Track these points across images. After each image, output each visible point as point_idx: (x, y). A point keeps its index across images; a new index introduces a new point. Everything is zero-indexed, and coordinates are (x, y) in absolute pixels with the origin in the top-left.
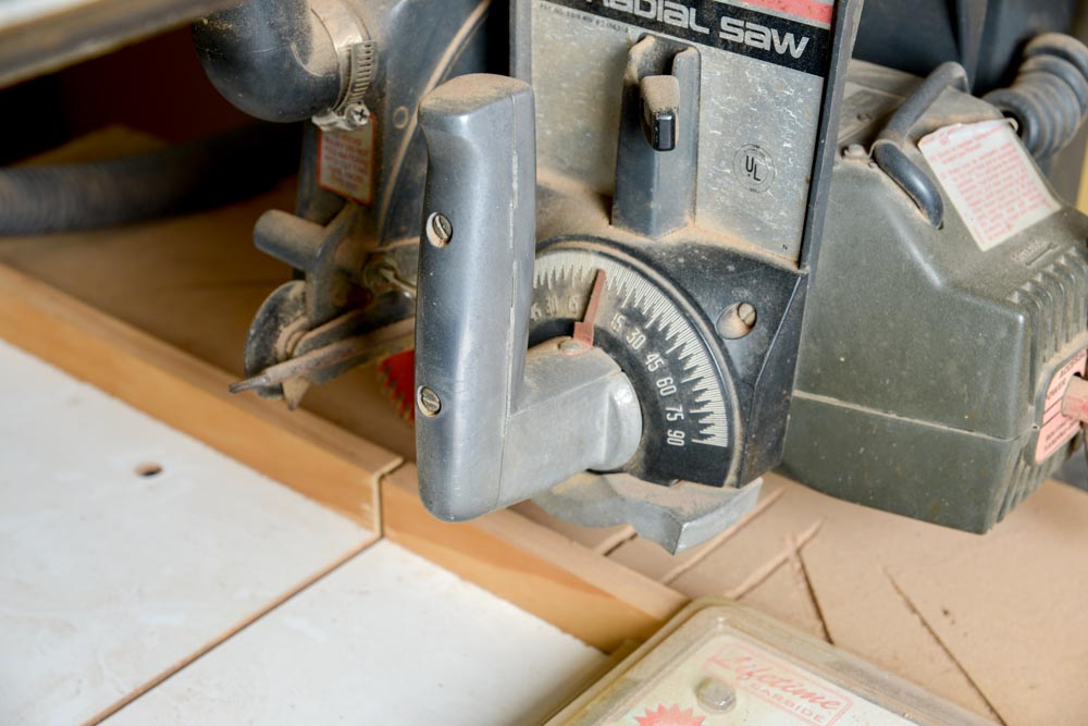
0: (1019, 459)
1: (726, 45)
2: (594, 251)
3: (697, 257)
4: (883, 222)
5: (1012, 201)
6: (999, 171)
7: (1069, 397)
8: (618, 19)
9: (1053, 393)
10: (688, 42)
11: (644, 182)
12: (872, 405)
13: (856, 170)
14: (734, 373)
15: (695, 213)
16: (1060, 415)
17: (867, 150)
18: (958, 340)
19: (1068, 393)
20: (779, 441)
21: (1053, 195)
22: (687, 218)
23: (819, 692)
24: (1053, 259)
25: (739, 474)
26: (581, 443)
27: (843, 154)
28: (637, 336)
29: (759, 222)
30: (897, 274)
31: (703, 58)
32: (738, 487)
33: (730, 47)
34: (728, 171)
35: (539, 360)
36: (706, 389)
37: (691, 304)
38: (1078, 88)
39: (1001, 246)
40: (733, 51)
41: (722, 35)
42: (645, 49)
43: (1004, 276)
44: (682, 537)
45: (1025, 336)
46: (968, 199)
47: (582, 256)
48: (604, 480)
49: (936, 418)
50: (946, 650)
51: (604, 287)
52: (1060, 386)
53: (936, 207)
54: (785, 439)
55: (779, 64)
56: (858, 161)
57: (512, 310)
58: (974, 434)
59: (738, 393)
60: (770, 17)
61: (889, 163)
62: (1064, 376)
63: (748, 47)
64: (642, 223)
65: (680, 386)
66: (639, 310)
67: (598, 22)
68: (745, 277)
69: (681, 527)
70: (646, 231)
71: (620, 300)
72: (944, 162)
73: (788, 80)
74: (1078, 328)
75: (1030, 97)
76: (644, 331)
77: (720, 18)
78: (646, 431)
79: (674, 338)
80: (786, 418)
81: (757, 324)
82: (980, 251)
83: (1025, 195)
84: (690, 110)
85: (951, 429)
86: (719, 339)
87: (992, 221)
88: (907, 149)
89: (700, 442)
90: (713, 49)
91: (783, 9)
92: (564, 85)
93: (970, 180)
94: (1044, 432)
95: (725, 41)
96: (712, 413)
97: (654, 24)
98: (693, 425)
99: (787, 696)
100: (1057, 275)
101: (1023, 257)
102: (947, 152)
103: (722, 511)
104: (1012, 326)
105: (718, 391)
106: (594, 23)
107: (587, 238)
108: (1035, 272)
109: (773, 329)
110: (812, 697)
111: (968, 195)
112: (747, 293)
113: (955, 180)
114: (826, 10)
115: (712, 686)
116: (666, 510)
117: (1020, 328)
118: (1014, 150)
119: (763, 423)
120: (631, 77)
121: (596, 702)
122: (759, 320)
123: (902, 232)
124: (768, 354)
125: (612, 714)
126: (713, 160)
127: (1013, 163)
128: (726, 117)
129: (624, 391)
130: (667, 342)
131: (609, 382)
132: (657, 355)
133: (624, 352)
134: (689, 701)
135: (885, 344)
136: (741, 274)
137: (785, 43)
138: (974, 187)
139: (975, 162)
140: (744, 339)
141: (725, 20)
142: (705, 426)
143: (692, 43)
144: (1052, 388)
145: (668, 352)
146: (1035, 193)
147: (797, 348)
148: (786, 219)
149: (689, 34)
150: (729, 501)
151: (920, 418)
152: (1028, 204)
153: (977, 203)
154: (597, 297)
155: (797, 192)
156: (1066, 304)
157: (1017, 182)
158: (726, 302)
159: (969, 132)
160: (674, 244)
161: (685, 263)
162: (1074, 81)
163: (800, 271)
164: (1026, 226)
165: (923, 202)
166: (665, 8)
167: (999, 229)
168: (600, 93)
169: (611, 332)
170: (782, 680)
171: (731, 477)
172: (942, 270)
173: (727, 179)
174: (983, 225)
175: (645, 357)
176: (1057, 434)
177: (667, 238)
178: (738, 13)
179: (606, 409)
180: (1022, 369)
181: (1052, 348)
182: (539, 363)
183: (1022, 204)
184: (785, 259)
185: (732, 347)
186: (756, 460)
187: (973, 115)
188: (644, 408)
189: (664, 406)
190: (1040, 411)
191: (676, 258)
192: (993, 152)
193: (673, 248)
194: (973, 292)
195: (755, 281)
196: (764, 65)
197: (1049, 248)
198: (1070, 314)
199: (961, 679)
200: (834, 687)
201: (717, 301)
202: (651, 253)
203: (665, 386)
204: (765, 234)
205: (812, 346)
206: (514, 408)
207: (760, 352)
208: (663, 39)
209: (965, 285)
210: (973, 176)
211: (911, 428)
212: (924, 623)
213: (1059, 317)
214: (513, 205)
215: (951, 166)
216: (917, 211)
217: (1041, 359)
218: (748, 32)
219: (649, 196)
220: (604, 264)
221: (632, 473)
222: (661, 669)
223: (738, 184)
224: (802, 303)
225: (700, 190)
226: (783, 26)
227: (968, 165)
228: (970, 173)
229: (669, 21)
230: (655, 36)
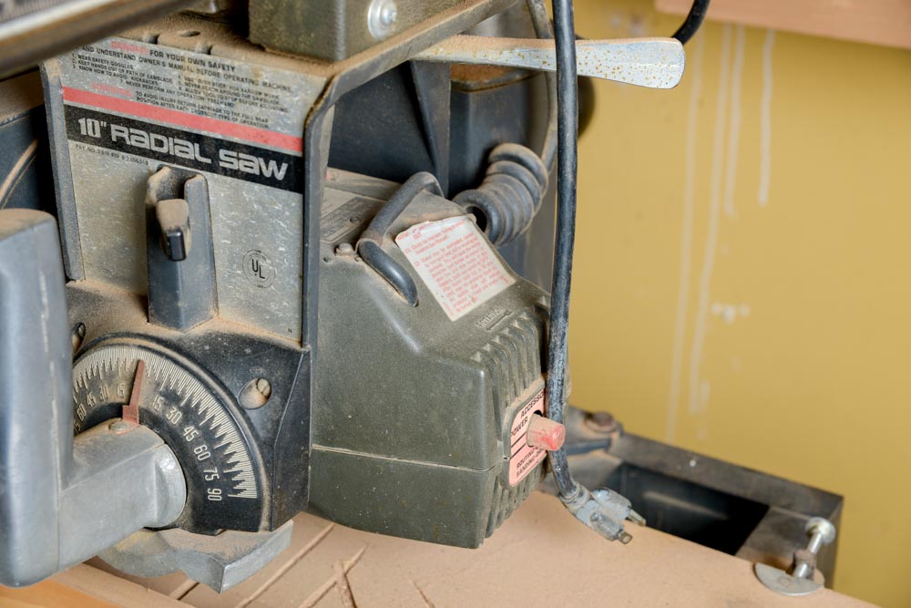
0: (496, 485)
1: (226, 172)
2: (134, 345)
3: (220, 343)
5: (476, 279)
6: (464, 256)
7: (532, 431)
8: (139, 155)
9: (517, 429)
10: (196, 170)
11: (171, 286)
12: (377, 452)
13: (345, 264)
14: (256, 437)
15: (217, 307)
16: (526, 446)
17: (354, 247)
18: (436, 394)
19: (530, 429)
20: (304, 488)
21: (509, 272)
22: (212, 312)
24: (508, 324)
25: (270, 520)
26: (134, 508)
27: (335, 252)
28: (175, 413)
29: (268, 312)
30: (384, 345)
31: (209, 183)
32: (271, 530)
33: (229, 173)
34: (240, 272)
35: (91, 440)
36: (235, 452)
37: (217, 383)
38: (530, 185)
39: (467, 316)
40: (231, 176)
41: (222, 164)
42: (162, 177)
43: (469, 340)
44: (225, 577)
45: (487, 388)
46: (438, 280)
47: (125, 349)
48: (159, 536)
49: (427, 459)
51: (145, 374)
52: (522, 424)
53: (412, 289)
54: (309, 487)
55: (268, 185)
56: (347, 256)
57: (54, 403)
58: (458, 468)
59: (262, 453)
60: (256, 149)
61: (370, 256)
62: (525, 416)
63: (243, 173)
64: (173, 319)
65: (213, 451)
66: (174, 392)
67: (123, 158)
68: (260, 357)
69: (223, 569)
70: (177, 326)
71: (158, 385)
72: (418, 253)
73: (276, 198)
74: (533, 376)
75: (492, 194)
76: (180, 408)
77: (218, 150)
78: (190, 491)
79: (205, 412)
80: (307, 469)
81: (272, 396)
82: (449, 321)
83: (486, 273)
84: (204, 225)
85: (441, 466)
86: (242, 410)
87: (459, 296)
88: (385, 245)
89: (235, 496)
90: (216, 175)
91: (265, 141)
92: (103, 209)
93: (441, 265)
94: (513, 463)
95: (224, 169)
96: (242, 471)
97: (167, 157)
98: (228, 482)
100: (511, 336)
101: (484, 324)
102: (420, 244)
103: (258, 552)
104: (476, 380)
105: (245, 453)
106: (120, 158)
107: (129, 335)
108: (494, 335)
109: (285, 398)
111: (438, 277)
112: (261, 370)
113: (427, 266)
114: (298, 142)
116: (211, 556)
117: (482, 381)
118: (476, 239)
119: (286, 476)
120: (151, 201)
122: (273, 391)
123: (385, 310)
124: (282, 418)
126: (227, 264)
127: (475, 249)
128: (232, 229)
129: (168, 460)
130: (199, 416)
131: (154, 454)
132: (193, 428)
133: (165, 428)
135: (381, 402)
136: (256, 355)
137: (270, 169)
138: (444, 270)
139: (443, 250)
140: (262, 408)
141: (222, 153)
142: (238, 482)
143: (199, 171)
144: (515, 426)
145: (201, 424)
146: (494, 272)
147: (308, 411)
148: (287, 306)
149: (196, 164)
150: (264, 543)
151: (415, 460)
152: (489, 280)
153: (446, 283)
154: (140, 384)
155: (294, 286)
156: (520, 358)
157: (479, 263)
158: (246, 379)
159: (438, 227)
160: (201, 334)
161: (210, 350)
162: (526, 180)
163: (303, 350)
164: (488, 298)
165: (399, 286)
166: (175, 144)
167: (466, 302)
168: (131, 214)
169: (153, 411)
171: (264, 523)
172: (420, 340)
173: (240, 279)
174: (452, 300)
175: (182, 430)
176: (527, 461)
177: (197, 330)
178: (231, 146)
179: (154, 476)
180: (487, 414)
181: (512, 394)
182: (90, 443)
183: (484, 281)
184: (290, 341)
185: (253, 415)
186: (284, 506)
187: (441, 214)
188: (186, 472)
189: (202, 469)
190: (508, 446)
191: (202, 346)
192: (458, 242)
193: (200, 338)
194: (444, 355)
195: (267, 360)
196: (257, 187)
197: (505, 314)
198: (525, 366)
201: (238, 379)
202: (181, 343)
203: (201, 452)
204: (273, 321)
205: (324, 407)
206: (65, 484)
207: (276, 418)
208: (176, 169)
209: (438, 350)
210: (442, 262)
211: (409, 467)
213: (515, 370)
214: (44, 316)
215: (424, 255)
216: (396, 294)
217: (503, 404)
218: (241, 161)
219: (176, 298)
220: (143, 355)
221: (183, 528)
223: (248, 282)
224: (308, 374)
225: (220, 289)
226: (267, 155)
227: (437, 253)
228: (439, 259)
229: (179, 155)
230: (170, 167)
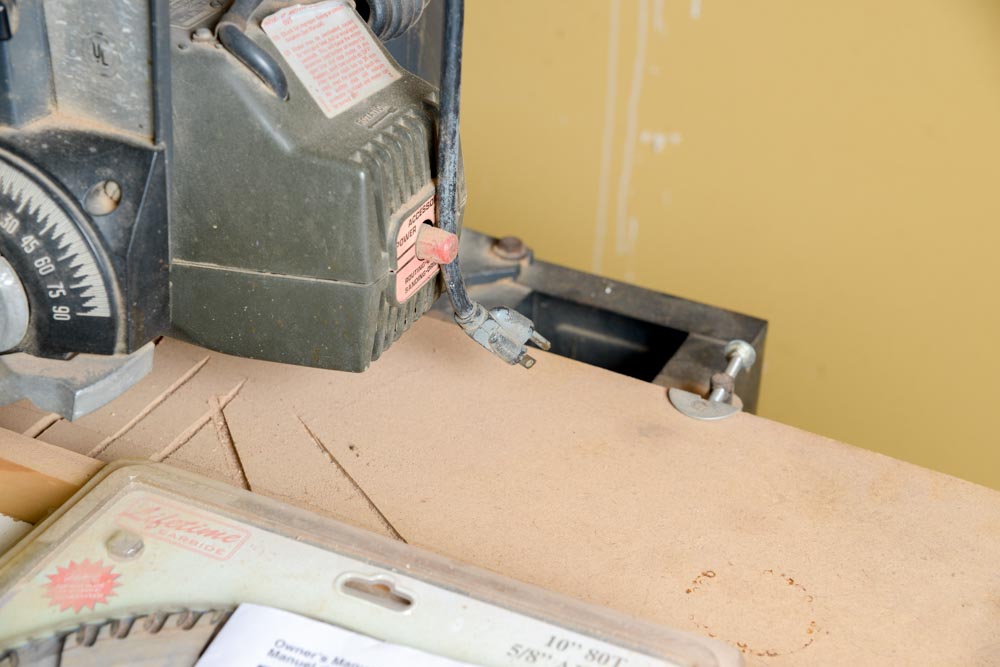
0: (382, 301)
3: (60, 142)
4: (232, 97)
5: (356, 72)
6: (342, 46)
7: (421, 242)
9: (405, 239)
12: (247, 266)
13: (203, 51)
14: (107, 247)
15: (56, 101)
16: (416, 259)
17: (213, 30)
18: (310, 198)
19: (420, 240)
20: (165, 307)
21: (395, 65)
22: (50, 107)
23: (221, 529)
24: (392, 122)
25: (127, 341)
27: (192, 38)
28: (10, 221)
29: (115, 105)
30: (251, 144)
32: (128, 353)
34: (79, 59)
36: (82, 265)
39: (345, 113)
43: (348, 139)
44: (77, 404)
45: (368, 191)
46: (312, 72)
49: (303, 273)
50: (351, 480)
52: (410, 234)
53: (281, 81)
54: (171, 306)
56: (206, 43)
58: (338, 283)
59: (114, 265)
61: (232, 42)
62: (413, 225)
64: (4, 114)
65: (57, 264)
66: (9, 197)
68: (107, 157)
69: (74, 395)
70: (9, 122)
72: (288, 40)
74: (422, 180)
76: (16, 216)
78: (33, 310)
79: (45, 219)
80: (168, 285)
81: (122, 201)
82: (325, 118)
83: (368, 66)
85: (319, 280)
86: (89, 217)
87: (337, 91)
88: (250, 31)
89: (84, 314)
93: (315, 55)
94: (401, 278)
96: (91, 286)
98: (75, 299)
99: (191, 536)
100: (396, 135)
101: (365, 121)
102: (290, 31)
103: (114, 376)
104: (356, 183)
105: (94, 265)
108: (376, 134)
109: (137, 203)
110: (215, 534)
111: (313, 68)
112: (109, 172)
113: (299, 56)
115: (120, 539)
116: (60, 382)
117: (363, 183)
118: (356, 27)
119: (142, 291)
121: (8, 566)
122: (124, 195)
123: (250, 103)
124: (135, 226)
125: (24, 576)
126: (64, 49)
127: (356, 38)
128: (68, 7)
129: (4, 275)
130: (38, 224)
132: (31, 237)
134: (100, 554)
135: (250, 209)
136: (103, 154)
138: (319, 61)
139: (318, 38)
140: (112, 215)
142: (87, 299)
144: (401, 235)
145: (41, 233)
146: (377, 64)
147: (165, 219)
148: (135, 98)
150: (120, 367)
151: (291, 273)
152: (371, 74)
153: (323, 75)
156: (405, 160)
157: (359, 55)
158: (91, 181)
159: (311, 12)
160: (38, 131)
161: (48, 149)
163: (156, 148)
164: (370, 94)
165: (266, 76)
167: (345, 98)
170: (188, 523)
171: (120, 345)
172: (292, 138)
173: (79, 66)
174: (328, 95)
175: (20, 242)
176: (416, 276)
177: (33, 127)
181: (398, 200)
183: (366, 74)
184: (141, 138)
185: (101, 222)
186: (142, 326)
189: (46, 284)
190: (394, 258)
191: (40, 144)
192: (335, 30)
193: (36, 135)
194: (319, 154)
195: (116, 160)
197: (389, 112)
198: (412, 169)
199: (364, 503)
200: (236, 523)
201: (82, 181)
202: (14, 141)
203: (43, 265)
204: (121, 116)
205: (186, 217)
207: (127, 225)
209: (312, 149)
210: (316, 52)
211: (284, 282)
212: (333, 460)
213: (400, 172)
215: (295, 43)
217: (388, 210)
221: (28, 352)
222: (73, 529)
223: (89, 70)
224: (163, 176)
225: (57, 79)
227: (311, 42)
228: (313, 49)
